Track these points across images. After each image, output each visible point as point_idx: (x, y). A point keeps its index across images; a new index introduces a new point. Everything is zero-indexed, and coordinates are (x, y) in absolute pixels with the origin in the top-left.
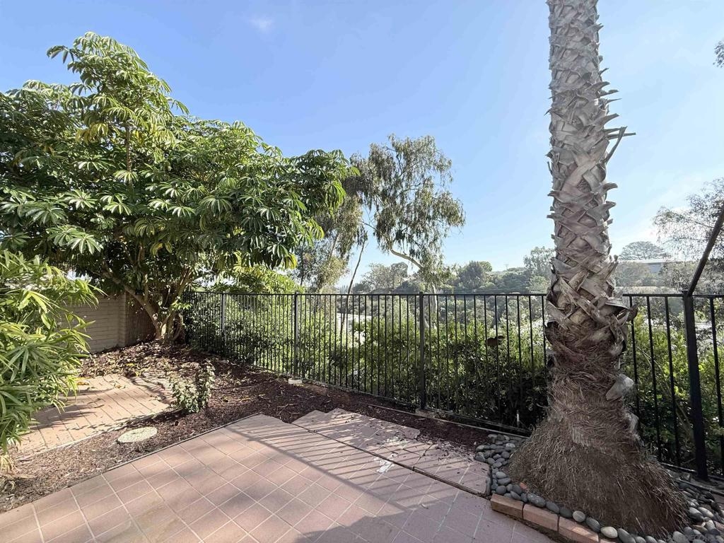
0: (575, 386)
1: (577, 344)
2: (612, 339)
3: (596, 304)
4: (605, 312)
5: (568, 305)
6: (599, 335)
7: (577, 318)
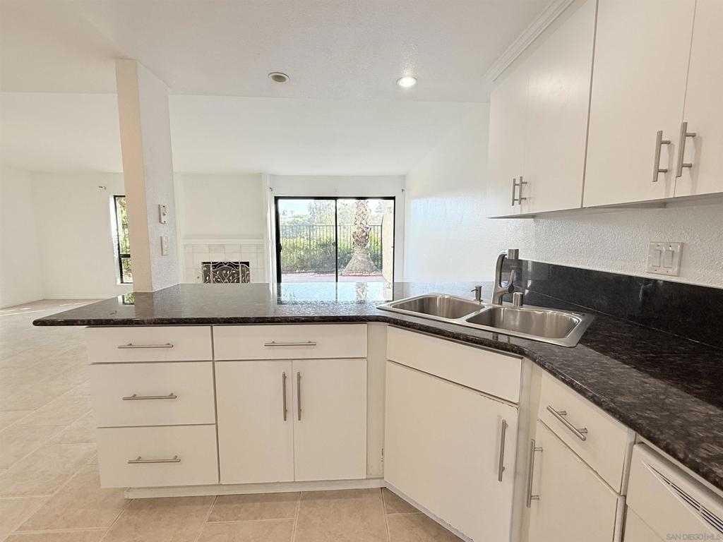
0: (359, 247)
1: (360, 237)
2: (366, 235)
3: (364, 226)
5: (358, 227)
7: (360, 230)
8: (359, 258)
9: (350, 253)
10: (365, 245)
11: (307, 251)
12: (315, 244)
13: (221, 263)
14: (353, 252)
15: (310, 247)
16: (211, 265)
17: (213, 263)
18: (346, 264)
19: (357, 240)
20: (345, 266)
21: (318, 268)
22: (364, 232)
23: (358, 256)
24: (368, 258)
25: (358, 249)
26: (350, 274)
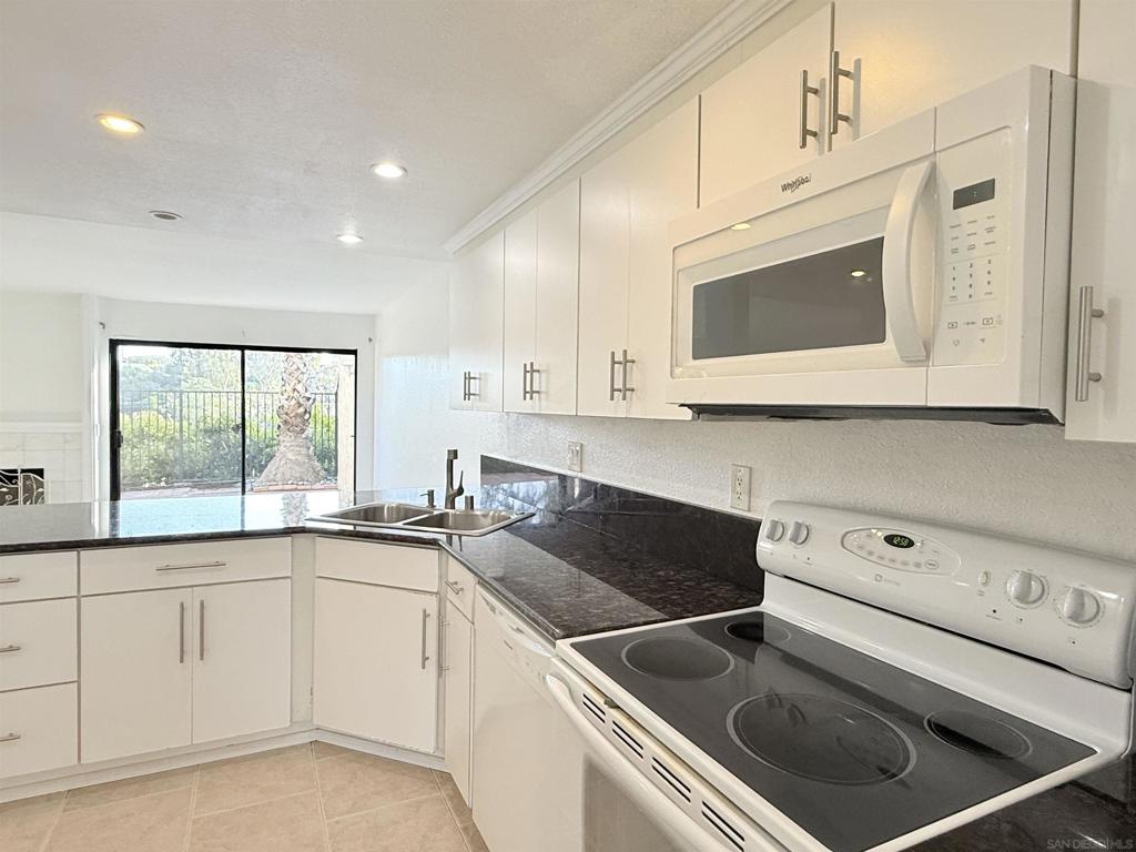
0: (289, 434)
1: (292, 415)
2: (306, 411)
3: (300, 396)
4: (304, 399)
6: (301, 410)
7: (292, 403)
9: (272, 446)
10: (303, 431)
11: (172, 442)
12: (193, 427)
14: (278, 444)
15: (181, 436)
18: (261, 469)
19: (286, 422)
20: (261, 472)
21: (200, 478)
22: (300, 405)
23: (289, 454)
24: (309, 456)
25: (287, 439)
26: (271, 488)
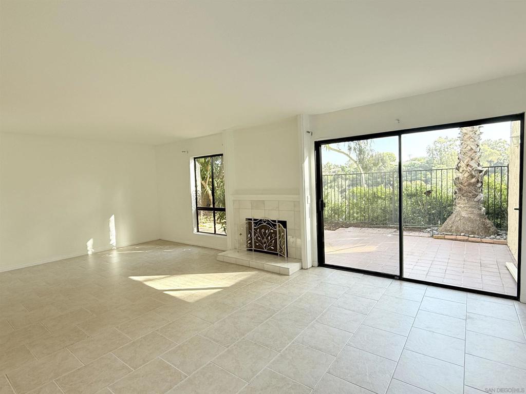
0: (464, 198)
1: (466, 184)
2: (478, 181)
3: (473, 169)
4: (476, 172)
5: (463, 171)
6: (474, 180)
7: (466, 175)
8: (464, 214)
10: (476, 196)
13: (261, 220)
14: (455, 205)
16: (253, 222)
17: (255, 220)
19: (460, 190)
20: (443, 223)
22: (472, 176)
23: (463, 211)
24: (481, 215)
25: (462, 202)
26: (447, 237)
